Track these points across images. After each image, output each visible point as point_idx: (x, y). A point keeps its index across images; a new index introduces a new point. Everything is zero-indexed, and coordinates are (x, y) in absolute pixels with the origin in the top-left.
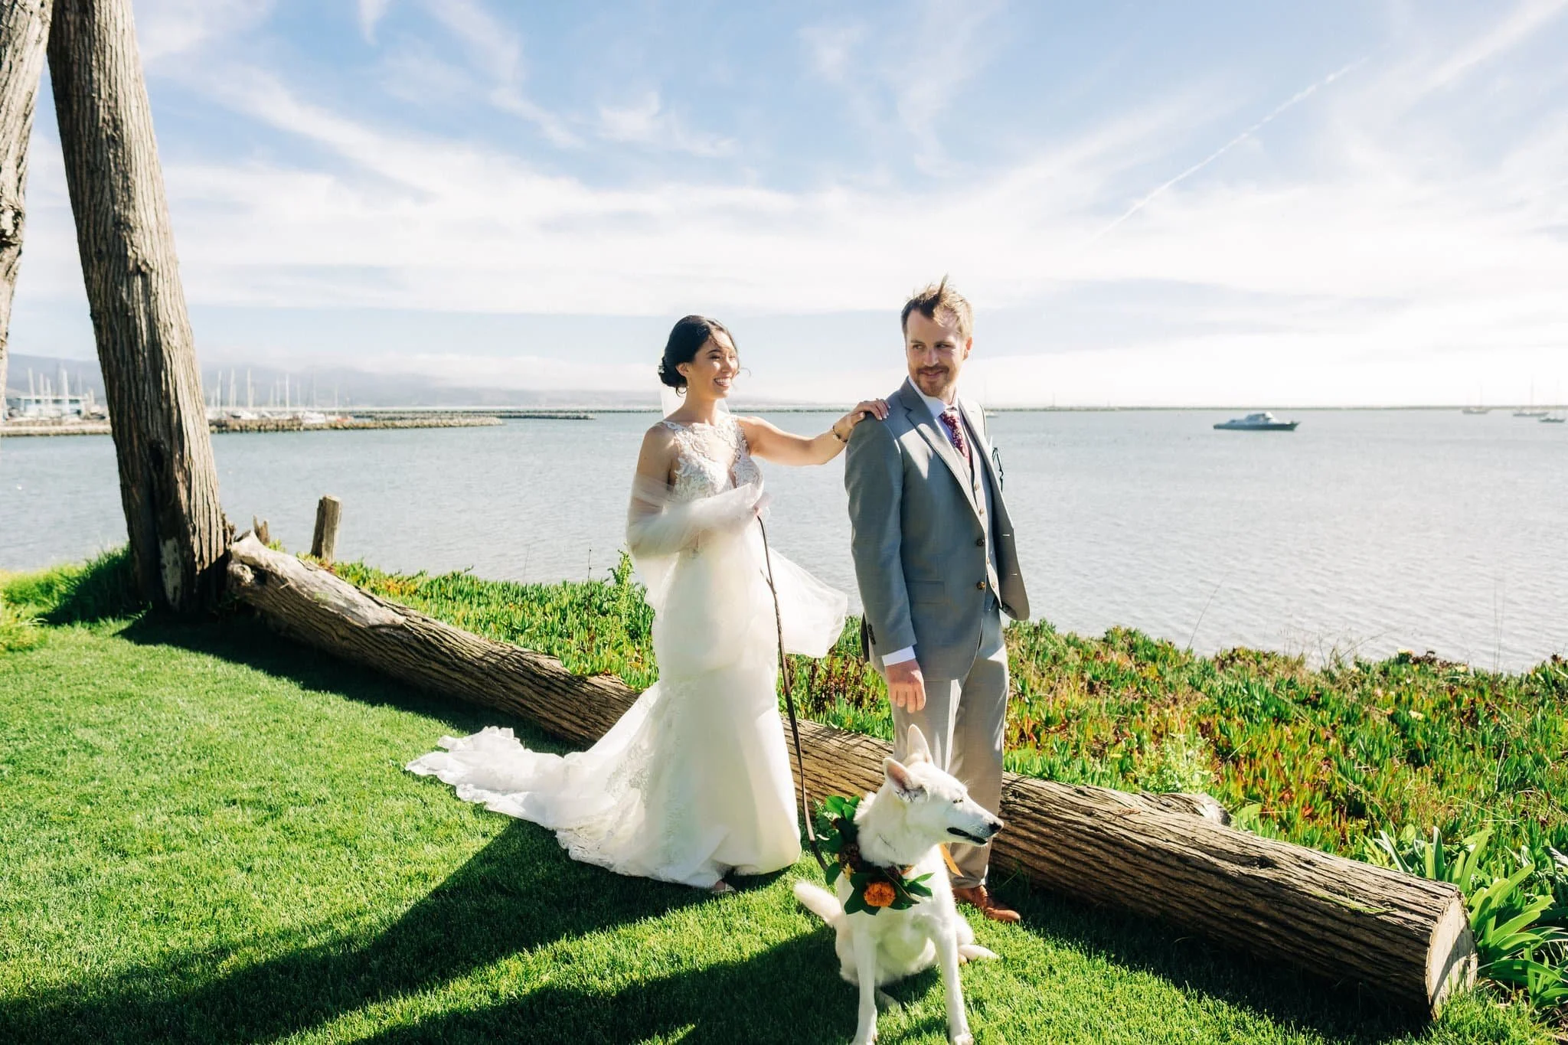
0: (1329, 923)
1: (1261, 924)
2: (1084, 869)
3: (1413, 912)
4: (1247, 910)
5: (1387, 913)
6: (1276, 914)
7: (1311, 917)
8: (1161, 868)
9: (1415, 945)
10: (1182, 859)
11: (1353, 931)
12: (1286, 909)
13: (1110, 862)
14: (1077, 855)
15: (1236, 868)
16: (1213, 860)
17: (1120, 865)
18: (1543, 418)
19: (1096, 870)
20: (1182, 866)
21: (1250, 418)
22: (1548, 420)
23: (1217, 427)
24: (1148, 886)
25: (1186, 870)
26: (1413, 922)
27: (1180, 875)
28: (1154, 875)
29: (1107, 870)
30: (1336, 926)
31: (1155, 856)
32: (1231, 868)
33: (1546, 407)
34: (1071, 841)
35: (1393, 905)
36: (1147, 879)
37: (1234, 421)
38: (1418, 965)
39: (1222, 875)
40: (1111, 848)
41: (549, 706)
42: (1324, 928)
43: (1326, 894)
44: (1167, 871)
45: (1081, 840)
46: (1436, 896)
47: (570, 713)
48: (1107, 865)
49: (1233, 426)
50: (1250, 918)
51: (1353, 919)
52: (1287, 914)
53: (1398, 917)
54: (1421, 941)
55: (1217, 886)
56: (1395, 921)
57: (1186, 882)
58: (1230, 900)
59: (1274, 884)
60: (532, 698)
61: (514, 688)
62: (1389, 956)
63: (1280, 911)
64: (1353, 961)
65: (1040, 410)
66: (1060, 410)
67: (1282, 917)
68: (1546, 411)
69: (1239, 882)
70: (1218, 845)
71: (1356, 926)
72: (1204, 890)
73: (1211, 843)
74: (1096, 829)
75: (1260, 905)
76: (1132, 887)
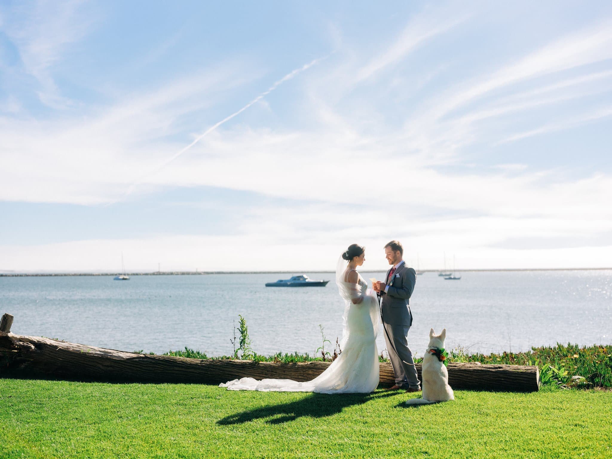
0: (517, 375)
1: (502, 379)
2: (458, 378)
3: (532, 370)
4: (499, 377)
5: (527, 371)
6: (505, 376)
7: (513, 375)
8: (477, 374)
9: (534, 375)
10: (481, 370)
11: (522, 376)
12: (507, 375)
13: (465, 375)
14: (456, 376)
15: (494, 370)
16: (488, 369)
17: (467, 375)
18: (447, 277)
19: (461, 378)
20: (482, 372)
21: (294, 279)
22: (450, 278)
23: (268, 285)
24: (475, 378)
25: (483, 373)
26: (533, 371)
27: (482, 374)
28: (476, 375)
29: (464, 377)
30: (518, 375)
31: (475, 371)
32: (493, 370)
33: (451, 271)
34: (453, 373)
35: (528, 370)
36: (474, 377)
37: (282, 281)
38: (535, 379)
39: (492, 372)
40: (464, 372)
41: (247, 373)
42: (516, 377)
43: (514, 370)
44: (479, 374)
45: (456, 372)
46: (535, 367)
47: (258, 374)
48: (464, 376)
49: (281, 284)
50: (500, 379)
51: (521, 373)
52: (508, 376)
53: (529, 371)
54: (535, 374)
55: (491, 374)
56: (529, 372)
57: (484, 375)
58: (495, 376)
59: (504, 371)
60: (237, 371)
61: (227, 370)
62: (529, 378)
63: (506, 376)
64: (523, 381)
65: (151, 274)
66: (164, 274)
67: (507, 377)
68: (451, 273)
69: (496, 372)
70: (488, 367)
71: (522, 374)
72: (489, 376)
73: (487, 367)
74: (459, 369)
75: (501, 376)
76: (471, 379)
